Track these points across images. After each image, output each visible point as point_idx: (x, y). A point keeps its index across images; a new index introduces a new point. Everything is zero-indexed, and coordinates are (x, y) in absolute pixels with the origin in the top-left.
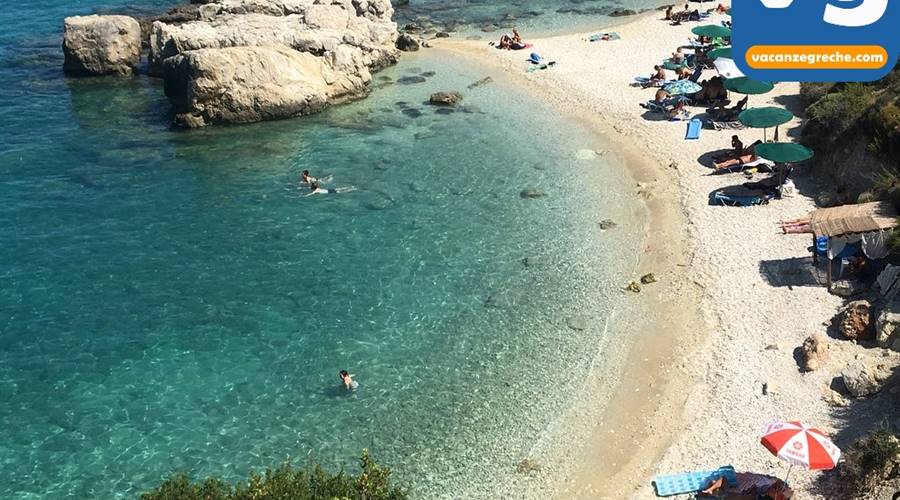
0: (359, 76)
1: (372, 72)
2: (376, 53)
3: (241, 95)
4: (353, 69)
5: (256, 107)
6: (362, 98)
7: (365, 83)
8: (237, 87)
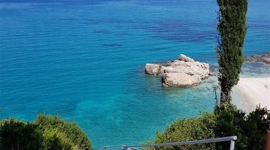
0: (199, 81)
1: (202, 80)
2: (204, 76)
3: (175, 82)
4: (198, 79)
5: (178, 85)
6: (199, 85)
7: (200, 82)
8: (174, 80)
